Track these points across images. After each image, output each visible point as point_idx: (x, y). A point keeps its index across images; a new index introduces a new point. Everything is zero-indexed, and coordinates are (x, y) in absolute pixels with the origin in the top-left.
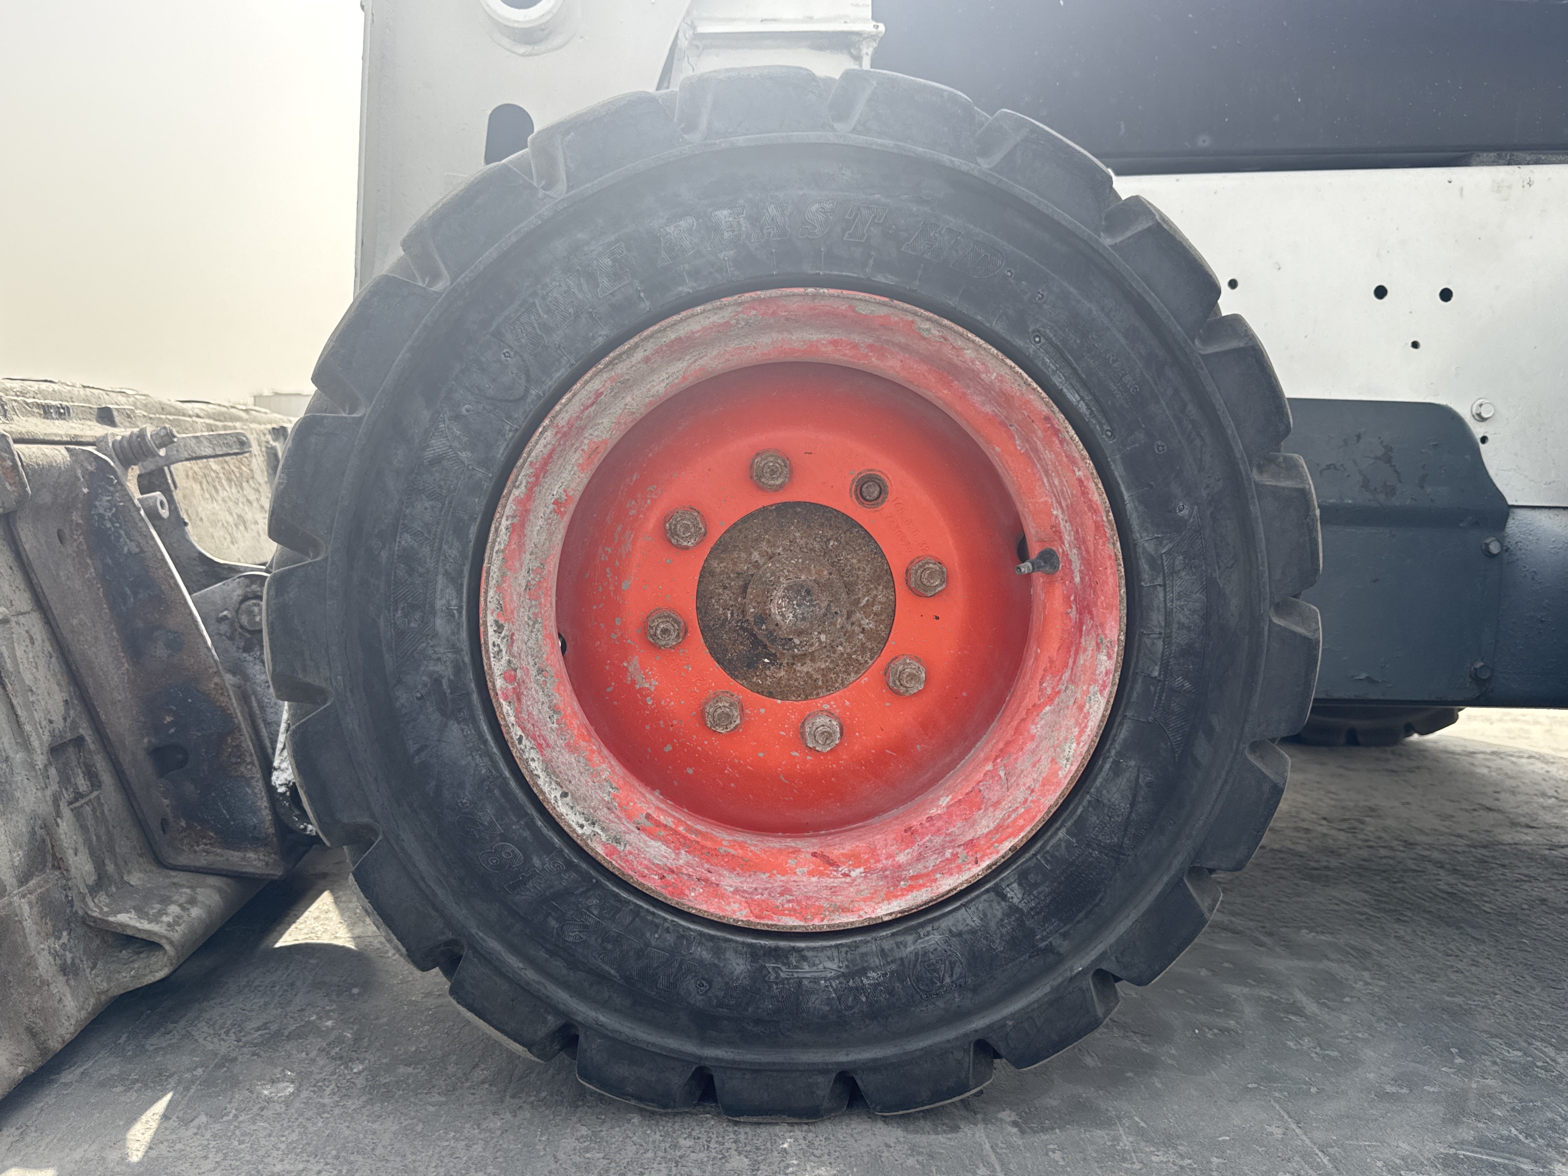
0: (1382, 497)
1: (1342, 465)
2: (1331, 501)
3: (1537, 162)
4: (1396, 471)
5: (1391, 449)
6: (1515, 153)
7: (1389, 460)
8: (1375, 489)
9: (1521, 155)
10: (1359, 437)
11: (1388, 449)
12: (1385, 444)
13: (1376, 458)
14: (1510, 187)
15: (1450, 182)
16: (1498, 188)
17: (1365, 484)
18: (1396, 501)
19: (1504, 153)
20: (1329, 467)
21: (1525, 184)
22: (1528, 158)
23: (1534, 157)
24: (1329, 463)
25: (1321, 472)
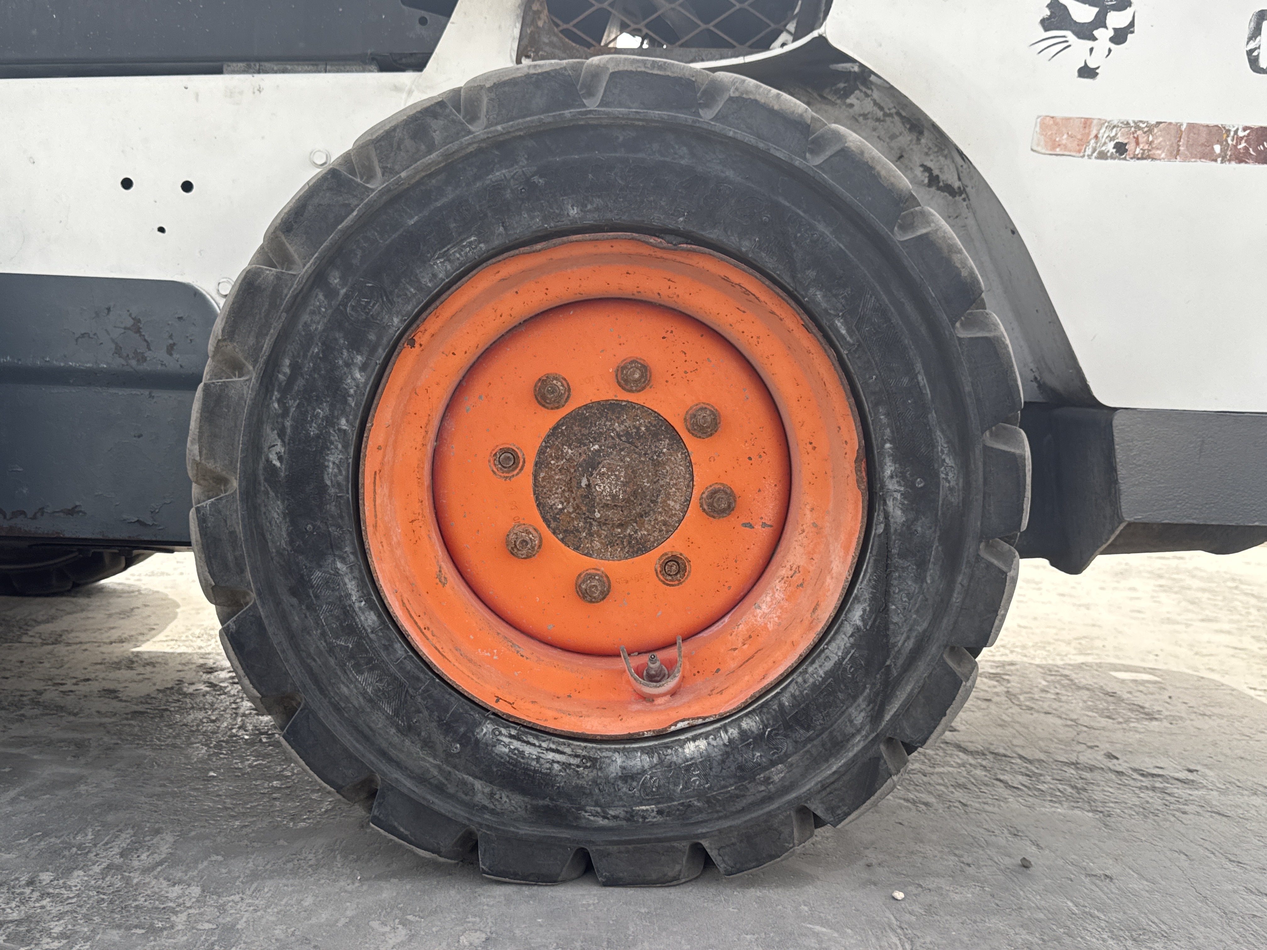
0: (133, 363)
1: (95, 334)
2: (88, 365)
3: (284, 71)
4: (146, 341)
5: (139, 321)
6: (263, 63)
7: (138, 331)
8: (128, 356)
9: (267, 65)
10: (109, 309)
11: (137, 321)
12: (133, 316)
13: (125, 328)
14: (241, 93)
15: (186, 88)
16: (230, 93)
17: (118, 351)
18: (145, 367)
19: (252, 64)
20: (83, 335)
21: (256, 90)
22: (275, 68)
23: (281, 67)
24: (83, 332)
25: (77, 340)
